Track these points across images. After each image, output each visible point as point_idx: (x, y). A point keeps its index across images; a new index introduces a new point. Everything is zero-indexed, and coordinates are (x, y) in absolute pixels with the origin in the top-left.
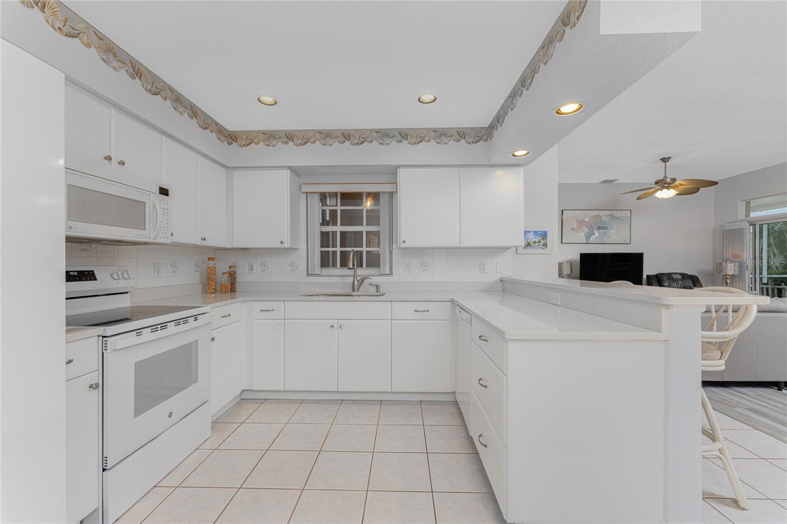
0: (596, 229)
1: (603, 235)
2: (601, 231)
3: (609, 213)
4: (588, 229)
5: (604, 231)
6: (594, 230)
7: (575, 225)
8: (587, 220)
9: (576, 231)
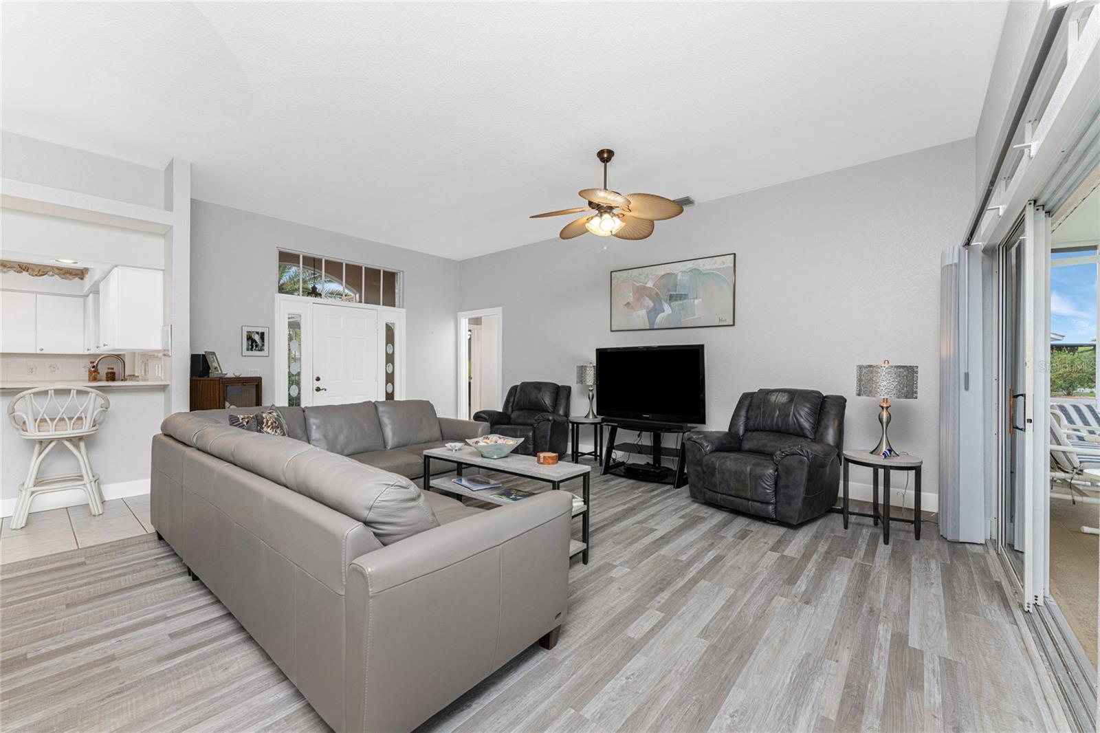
0: (666, 302)
1: (680, 310)
2: (675, 304)
3: (690, 265)
4: (653, 302)
5: (681, 302)
6: (663, 302)
7: (630, 297)
8: (650, 284)
9: (633, 308)
